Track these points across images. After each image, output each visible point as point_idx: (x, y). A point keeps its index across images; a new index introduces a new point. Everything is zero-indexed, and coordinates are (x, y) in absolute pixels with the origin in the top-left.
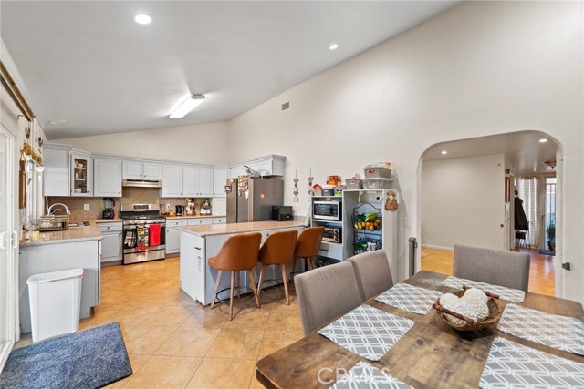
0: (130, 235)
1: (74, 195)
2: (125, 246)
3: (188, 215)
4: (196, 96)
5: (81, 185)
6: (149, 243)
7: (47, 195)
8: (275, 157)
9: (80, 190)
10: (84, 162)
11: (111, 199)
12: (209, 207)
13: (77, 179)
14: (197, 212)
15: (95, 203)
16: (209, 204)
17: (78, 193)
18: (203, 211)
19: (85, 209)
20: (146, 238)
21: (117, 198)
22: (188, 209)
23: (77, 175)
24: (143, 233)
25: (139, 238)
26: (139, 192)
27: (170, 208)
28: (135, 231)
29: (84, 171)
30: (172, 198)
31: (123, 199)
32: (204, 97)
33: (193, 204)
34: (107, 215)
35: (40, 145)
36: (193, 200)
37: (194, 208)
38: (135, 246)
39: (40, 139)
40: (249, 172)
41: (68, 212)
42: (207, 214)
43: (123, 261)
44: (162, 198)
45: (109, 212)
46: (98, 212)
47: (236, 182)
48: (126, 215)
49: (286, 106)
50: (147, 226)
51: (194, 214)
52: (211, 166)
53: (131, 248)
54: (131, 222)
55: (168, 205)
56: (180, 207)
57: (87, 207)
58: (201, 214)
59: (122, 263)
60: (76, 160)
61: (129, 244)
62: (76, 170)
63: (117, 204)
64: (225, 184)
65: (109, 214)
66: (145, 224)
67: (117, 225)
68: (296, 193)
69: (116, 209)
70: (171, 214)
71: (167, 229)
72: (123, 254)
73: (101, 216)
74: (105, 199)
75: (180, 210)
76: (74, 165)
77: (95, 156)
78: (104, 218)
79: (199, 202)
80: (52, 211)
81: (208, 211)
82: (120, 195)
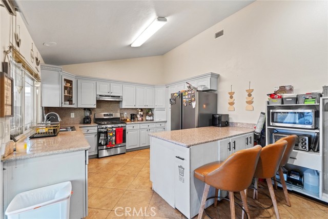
0: (102, 137)
1: (64, 106)
2: (99, 145)
3: (138, 121)
4: (161, 18)
5: (69, 99)
6: (115, 142)
7: (44, 106)
8: (212, 75)
9: (68, 102)
10: (70, 82)
11: (89, 109)
12: (152, 115)
13: (66, 94)
14: (144, 119)
15: (78, 112)
16: (152, 113)
17: (67, 105)
18: (148, 118)
19: (71, 117)
20: (114, 138)
21: (93, 109)
22: (138, 116)
23: (66, 91)
24: (111, 134)
25: (109, 138)
26: (107, 105)
27: (126, 115)
28: (106, 133)
29: (71, 89)
30: (128, 109)
31: (97, 110)
32: (166, 20)
33: (142, 113)
34: (86, 121)
35: (38, 64)
36: (142, 110)
37: (142, 116)
38: (106, 144)
39: (37, 59)
40: (189, 87)
41: (59, 119)
42: (151, 120)
43: (98, 155)
44: (121, 109)
45: (88, 118)
46: (80, 119)
47: (181, 95)
48: (99, 121)
49: (219, 34)
50: (114, 129)
51: (142, 120)
52: (153, 86)
53: (103, 145)
54: (103, 126)
55: (125, 113)
56: (134, 115)
57: (73, 115)
58: (146, 120)
59: (97, 157)
60: (65, 80)
61: (102, 143)
62: (66, 88)
63: (93, 113)
64: (170, 98)
65: (88, 120)
66: (113, 127)
67: (93, 129)
68: (232, 104)
69: (92, 117)
70: (128, 120)
71: (127, 131)
72: (98, 150)
73: (83, 122)
74: (85, 109)
75: (133, 117)
76: (64, 84)
77: (78, 78)
78: (84, 123)
79: (145, 111)
80: (48, 118)
81: (151, 118)
82: (95, 107)
